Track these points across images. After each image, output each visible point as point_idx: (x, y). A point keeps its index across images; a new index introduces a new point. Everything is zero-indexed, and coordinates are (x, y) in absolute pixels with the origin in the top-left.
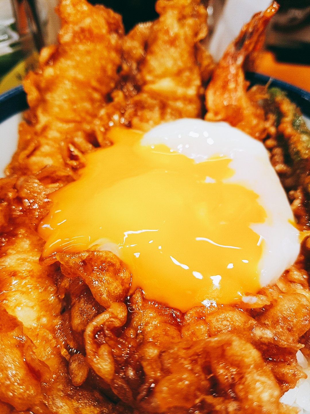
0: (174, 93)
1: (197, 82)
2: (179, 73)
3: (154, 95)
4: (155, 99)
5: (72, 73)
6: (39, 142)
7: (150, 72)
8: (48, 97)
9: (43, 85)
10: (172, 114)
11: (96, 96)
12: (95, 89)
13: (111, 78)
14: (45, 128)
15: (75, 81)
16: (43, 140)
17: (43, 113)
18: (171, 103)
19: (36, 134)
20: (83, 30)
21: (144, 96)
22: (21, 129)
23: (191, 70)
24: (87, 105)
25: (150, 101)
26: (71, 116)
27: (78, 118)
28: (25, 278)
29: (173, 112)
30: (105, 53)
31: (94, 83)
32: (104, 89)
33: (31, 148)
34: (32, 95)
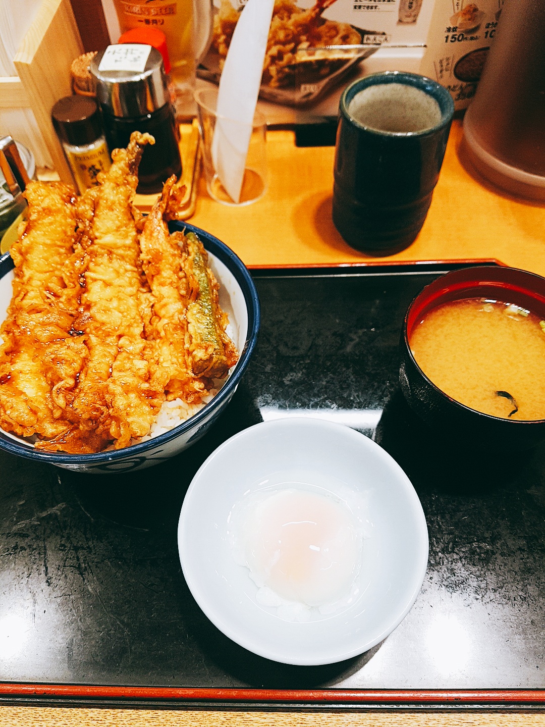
0: (115, 244)
1: (134, 233)
2: (118, 229)
3: (103, 247)
4: (104, 249)
5: (41, 240)
6: (26, 290)
7: (97, 230)
8: (28, 257)
9: (23, 250)
10: (117, 259)
11: (63, 250)
12: (61, 247)
13: (73, 236)
14: (30, 279)
15: (45, 244)
16: (29, 288)
17: (26, 268)
18: (115, 251)
19: (23, 284)
20: (44, 209)
21: (95, 247)
22: (13, 283)
23: (126, 226)
24: (57, 258)
25: (100, 250)
26: (46, 268)
27: (51, 269)
28: (28, 373)
29: (118, 257)
30: (63, 221)
31: (59, 243)
32: (68, 245)
33: (22, 295)
34: (17, 260)
